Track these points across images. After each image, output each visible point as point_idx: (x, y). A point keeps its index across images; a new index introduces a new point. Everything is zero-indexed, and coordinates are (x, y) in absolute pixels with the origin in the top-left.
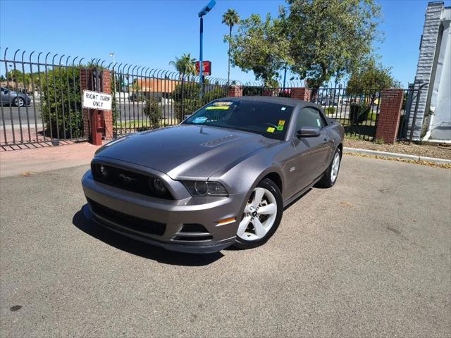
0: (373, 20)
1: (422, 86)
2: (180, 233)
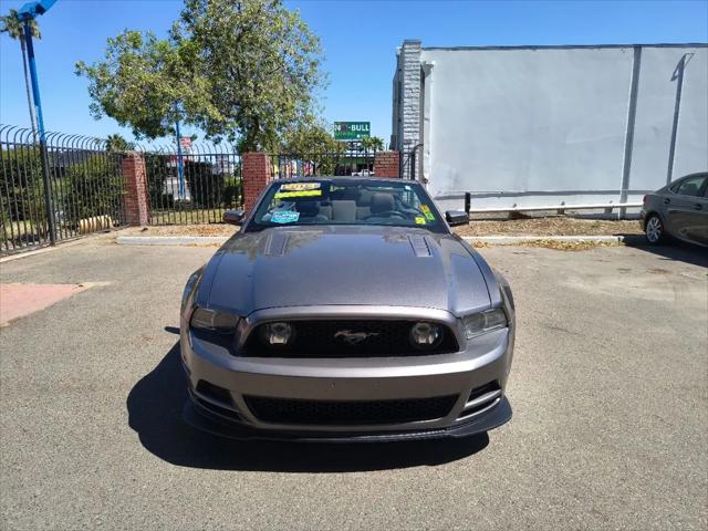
0: (312, 56)
1: (415, 148)
2: (468, 405)
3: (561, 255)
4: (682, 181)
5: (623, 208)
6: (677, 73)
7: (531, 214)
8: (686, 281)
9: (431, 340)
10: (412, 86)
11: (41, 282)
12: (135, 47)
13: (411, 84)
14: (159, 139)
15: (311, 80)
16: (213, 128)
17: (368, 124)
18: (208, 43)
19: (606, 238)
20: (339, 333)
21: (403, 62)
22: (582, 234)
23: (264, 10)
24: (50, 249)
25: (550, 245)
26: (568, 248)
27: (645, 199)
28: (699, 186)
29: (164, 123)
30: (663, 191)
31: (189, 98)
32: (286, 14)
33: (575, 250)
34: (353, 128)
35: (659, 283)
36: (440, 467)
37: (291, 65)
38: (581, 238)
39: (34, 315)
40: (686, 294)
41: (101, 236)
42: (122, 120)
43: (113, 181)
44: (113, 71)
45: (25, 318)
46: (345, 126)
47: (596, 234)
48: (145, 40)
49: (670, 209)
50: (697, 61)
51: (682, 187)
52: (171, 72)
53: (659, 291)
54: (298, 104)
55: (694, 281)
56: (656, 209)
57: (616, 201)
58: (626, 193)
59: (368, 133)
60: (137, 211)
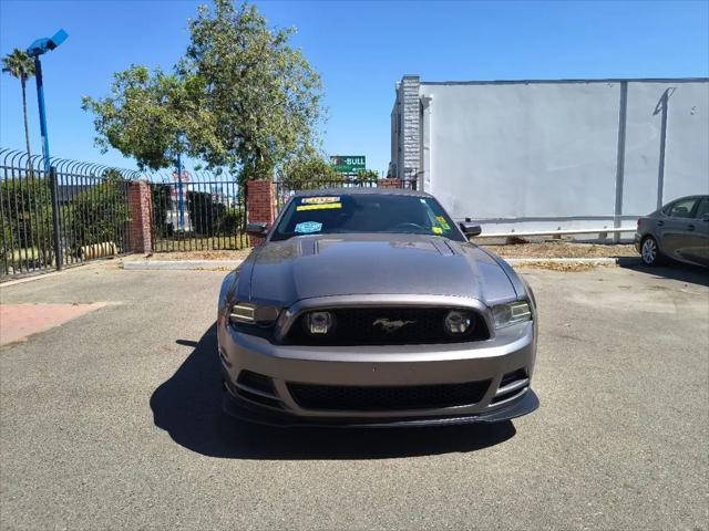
1: (416, 176)
2: (499, 391)
3: (562, 275)
4: (673, 204)
5: (618, 233)
6: (661, 106)
7: (529, 239)
8: (685, 296)
9: (463, 329)
10: (412, 117)
11: (52, 302)
12: (142, 81)
13: (410, 116)
14: (162, 170)
15: (312, 113)
16: (215, 160)
17: (364, 157)
18: (213, 79)
19: (603, 259)
20: (378, 322)
21: (403, 95)
22: (579, 256)
23: (268, 48)
24: (57, 273)
25: (551, 266)
26: (568, 269)
27: (639, 223)
28: (689, 210)
29: (167, 154)
30: (656, 214)
31: (193, 130)
32: (290, 52)
33: (575, 270)
34: (349, 161)
35: (659, 298)
36: (474, 452)
37: (294, 99)
38: (581, 260)
39: (53, 331)
40: (686, 306)
41: (106, 262)
42: (126, 152)
43: (119, 208)
44: (119, 105)
45: (42, 333)
46: (341, 160)
47: (593, 256)
48: (151, 75)
49: (663, 233)
50: (679, 95)
51: (673, 210)
52: (177, 105)
53: (660, 305)
54: (299, 136)
55: (693, 296)
56: (651, 231)
57: (610, 227)
58: (618, 219)
59: (364, 166)
60: (142, 238)
